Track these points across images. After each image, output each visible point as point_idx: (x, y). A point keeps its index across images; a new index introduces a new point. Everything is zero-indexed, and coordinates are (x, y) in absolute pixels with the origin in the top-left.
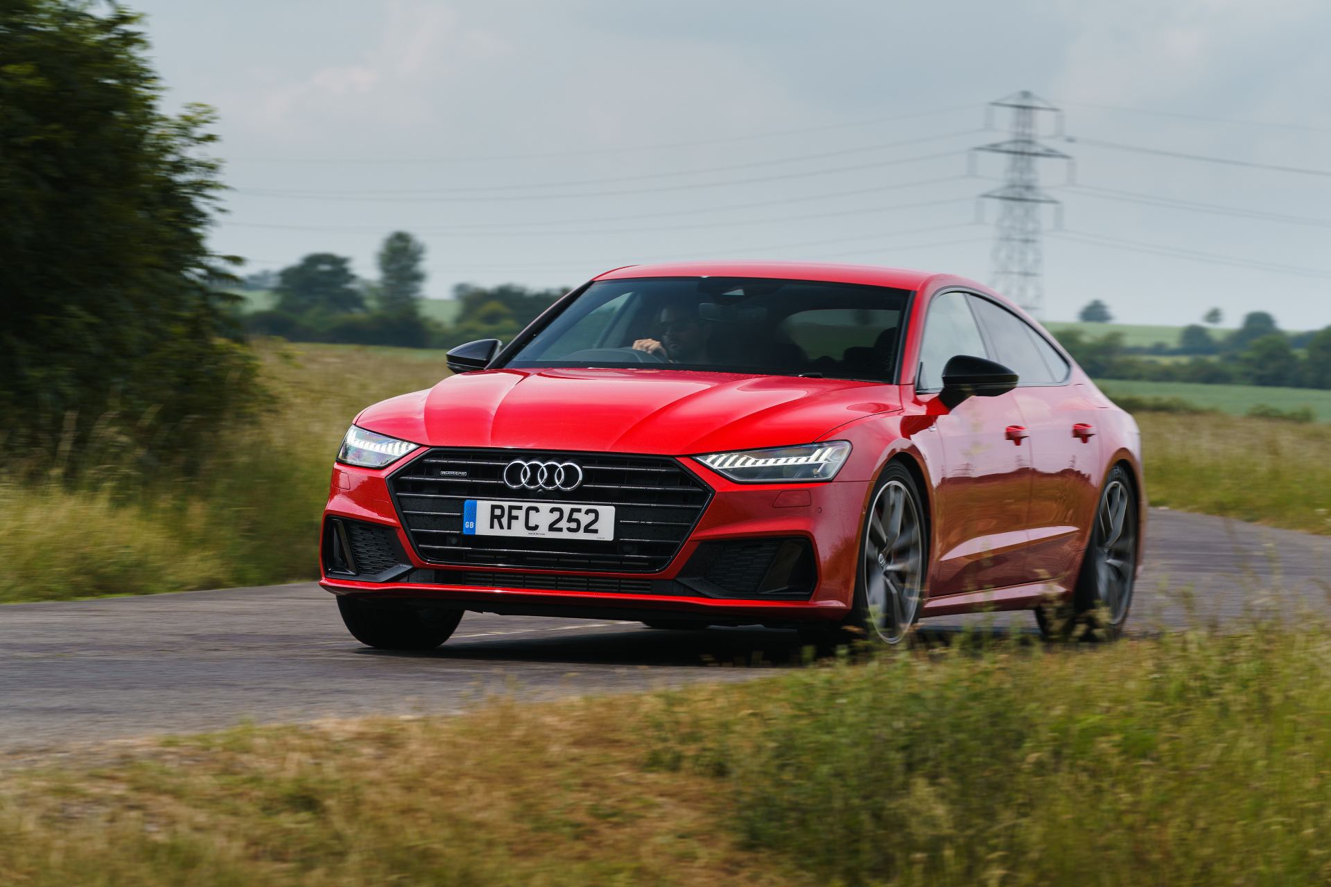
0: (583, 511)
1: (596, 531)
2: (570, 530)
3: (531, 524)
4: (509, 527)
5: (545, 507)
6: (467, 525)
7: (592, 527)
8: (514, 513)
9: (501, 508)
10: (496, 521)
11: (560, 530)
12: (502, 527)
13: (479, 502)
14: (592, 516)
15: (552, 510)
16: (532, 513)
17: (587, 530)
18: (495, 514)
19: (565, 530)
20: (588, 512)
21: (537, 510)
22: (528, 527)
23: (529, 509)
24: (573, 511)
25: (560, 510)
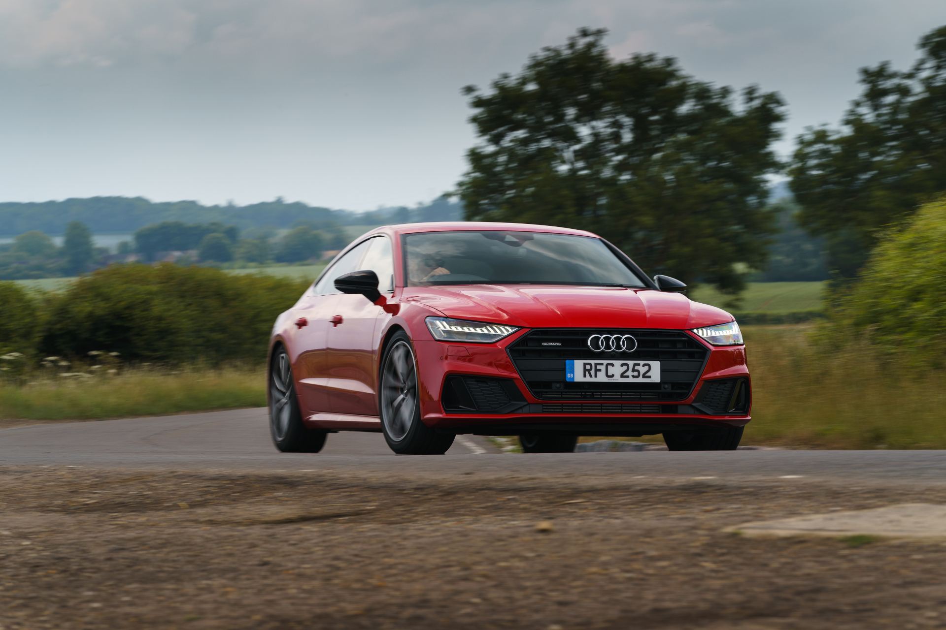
0: (641, 365)
1: (649, 377)
2: (634, 377)
3: (610, 374)
4: (596, 376)
5: (617, 363)
6: (569, 376)
7: (647, 375)
8: (599, 367)
9: (590, 364)
10: (587, 373)
11: (628, 377)
12: (591, 376)
13: (575, 361)
14: (647, 368)
15: (622, 365)
16: (610, 367)
17: (644, 376)
18: (587, 368)
19: (631, 377)
20: (644, 365)
21: (613, 365)
22: (607, 376)
23: (607, 365)
24: (635, 365)
25: (627, 365)
